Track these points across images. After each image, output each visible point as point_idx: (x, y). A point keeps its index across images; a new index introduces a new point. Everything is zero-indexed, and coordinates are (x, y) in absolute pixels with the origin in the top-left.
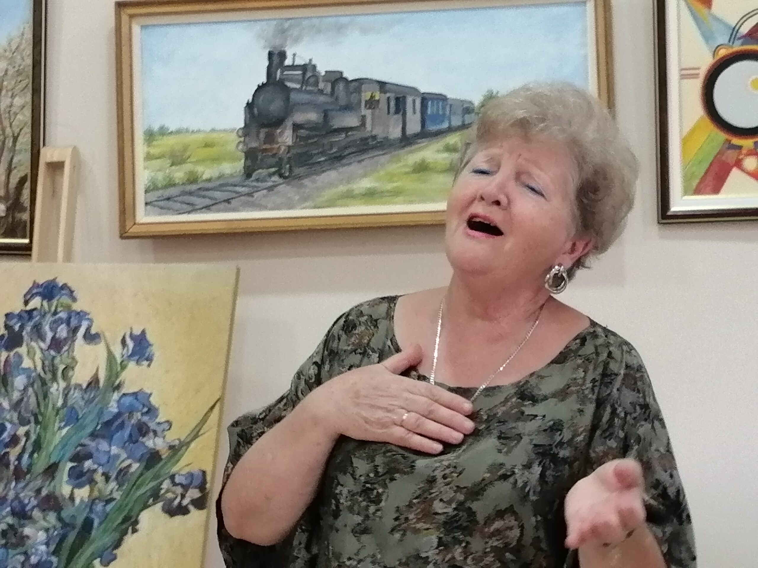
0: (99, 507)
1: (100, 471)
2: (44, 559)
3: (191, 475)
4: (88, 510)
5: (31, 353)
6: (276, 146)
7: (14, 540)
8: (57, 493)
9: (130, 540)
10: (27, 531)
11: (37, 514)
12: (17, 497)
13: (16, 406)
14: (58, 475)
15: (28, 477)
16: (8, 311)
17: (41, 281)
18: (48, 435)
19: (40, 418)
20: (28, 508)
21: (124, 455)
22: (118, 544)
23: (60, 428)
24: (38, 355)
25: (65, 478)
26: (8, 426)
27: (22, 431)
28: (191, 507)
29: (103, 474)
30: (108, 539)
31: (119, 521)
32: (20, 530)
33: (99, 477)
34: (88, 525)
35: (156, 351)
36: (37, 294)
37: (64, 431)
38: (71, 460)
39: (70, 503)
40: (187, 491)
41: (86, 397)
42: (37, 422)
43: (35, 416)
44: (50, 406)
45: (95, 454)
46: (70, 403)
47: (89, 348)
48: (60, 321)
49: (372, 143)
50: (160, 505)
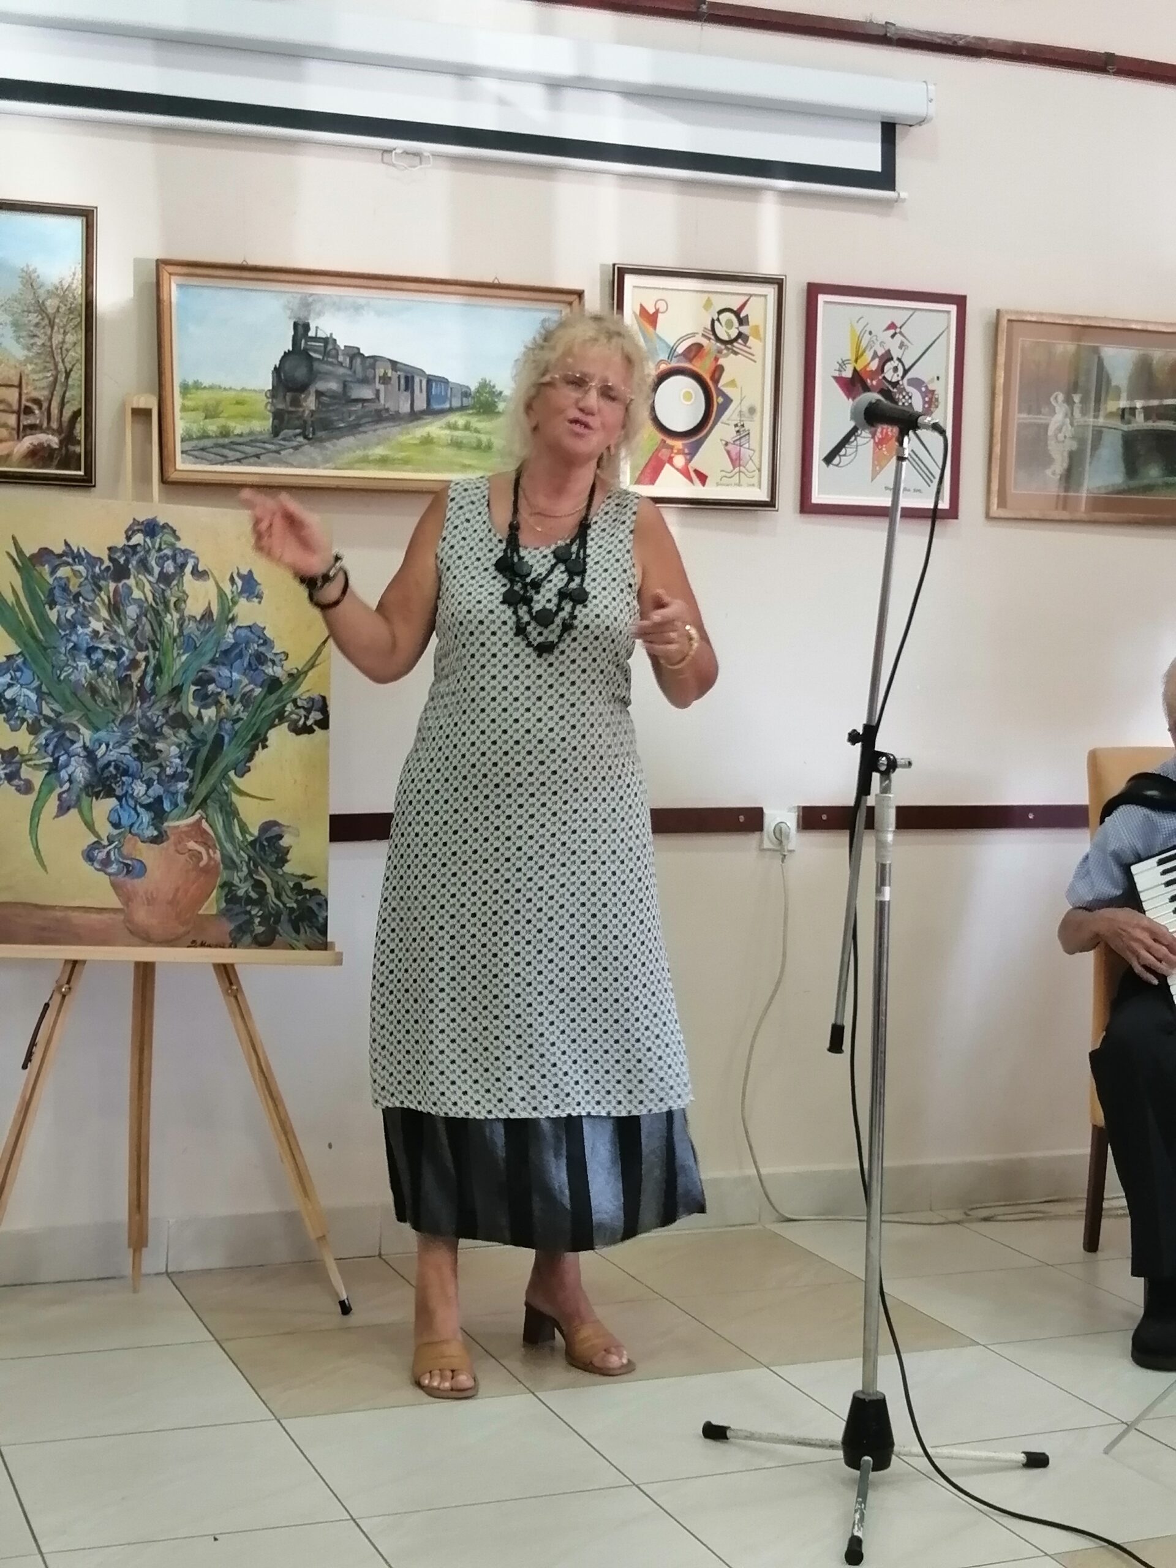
0: (228, 725)
1: (225, 694)
2: (179, 770)
3: (312, 700)
4: (217, 728)
5: (140, 586)
6: (301, 409)
7: (146, 754)
8: (185, 712)
9: (260, 754)
10: (159, 746)
11: (166, 730)
12: (144, 716)
13: (132, 632)
14: (183, 696)
15: (153, 697)
16: (110, 545)
17: (141, 518)
18: (169, 660)
19: (158, 645)
20: (157, 725)
21: (246, 681)
22: (251, 757)
23: (179, 655)
24: (148, 587)
25: (191, 699)
26: (126, 651)
27: (140, 656)
28: (315, 727)
29: (227, 697)
30: (241, 754)
31: (250, 737)
32: (152, 745)
33: (224, 699)
34: (219, 741)
35: (265, 588)
36: (139, 531)
37: (184, 658)
38: (194, 684)
39: (198, 722)
40: (309, 713)
41: (202, 628)
42: (155, 649)
43: (153, 643)
44: (167, 635)
45: (217, 678)
46: (185, 633)
47: (198, 584)
48: (165, 558)
49: (385, 415)
50: (286, 724)
